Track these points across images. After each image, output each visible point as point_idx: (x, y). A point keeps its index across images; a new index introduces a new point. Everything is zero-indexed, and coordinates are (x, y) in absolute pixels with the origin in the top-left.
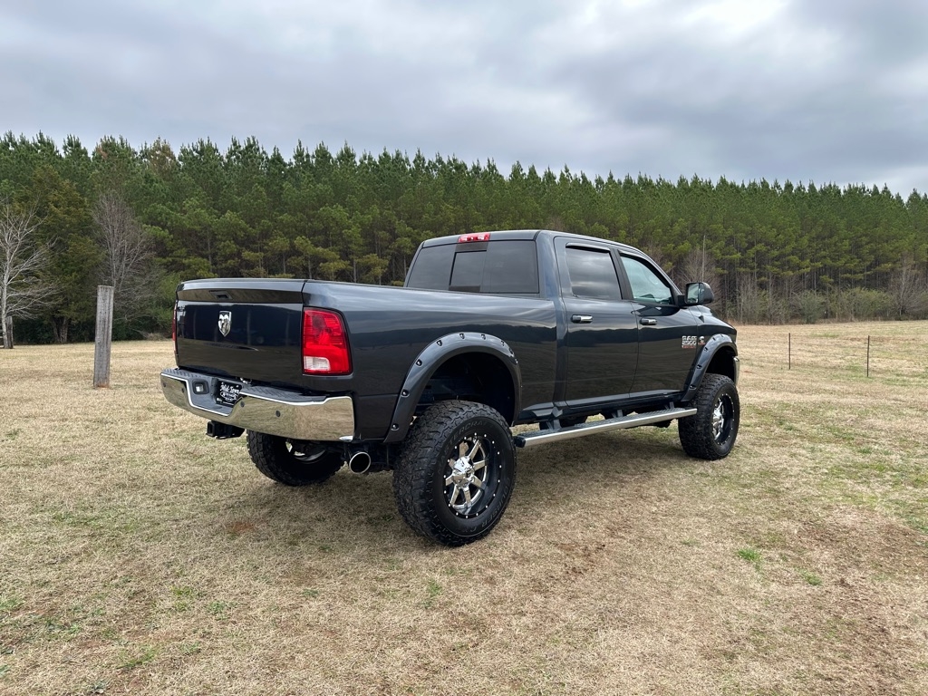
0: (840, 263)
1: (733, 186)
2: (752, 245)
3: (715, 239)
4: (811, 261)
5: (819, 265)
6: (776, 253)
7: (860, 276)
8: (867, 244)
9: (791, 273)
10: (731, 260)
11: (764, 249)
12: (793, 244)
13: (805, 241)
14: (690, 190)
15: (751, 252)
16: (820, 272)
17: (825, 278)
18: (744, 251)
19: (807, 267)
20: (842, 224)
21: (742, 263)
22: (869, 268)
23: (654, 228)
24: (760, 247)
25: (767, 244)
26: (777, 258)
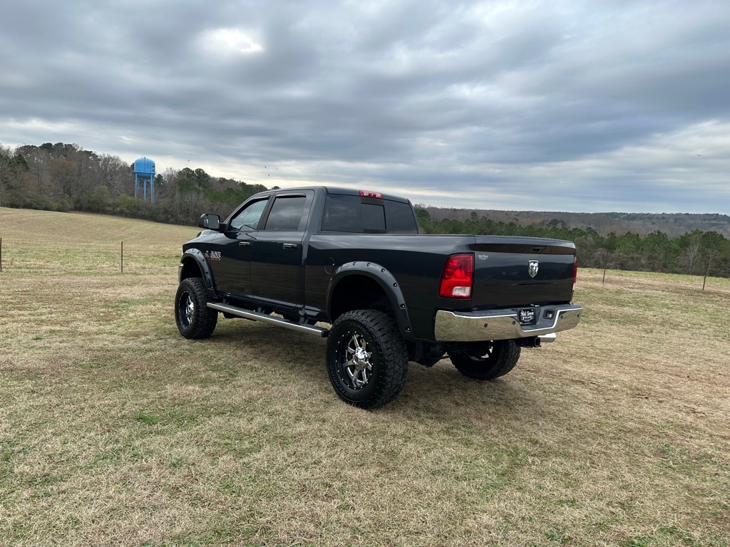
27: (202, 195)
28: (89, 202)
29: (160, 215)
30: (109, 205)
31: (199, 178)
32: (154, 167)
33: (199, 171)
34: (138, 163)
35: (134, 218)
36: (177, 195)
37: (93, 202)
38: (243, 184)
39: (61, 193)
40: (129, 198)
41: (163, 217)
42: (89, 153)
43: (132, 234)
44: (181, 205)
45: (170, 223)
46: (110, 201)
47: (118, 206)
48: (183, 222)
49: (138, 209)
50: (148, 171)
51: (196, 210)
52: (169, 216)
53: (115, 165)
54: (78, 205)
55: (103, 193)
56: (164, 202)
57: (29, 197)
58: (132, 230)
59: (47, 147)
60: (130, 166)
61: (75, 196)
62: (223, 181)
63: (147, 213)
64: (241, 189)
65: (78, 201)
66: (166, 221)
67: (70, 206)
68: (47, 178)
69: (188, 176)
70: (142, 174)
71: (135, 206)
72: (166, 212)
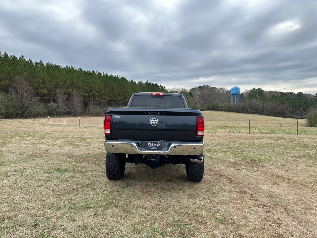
0: (116, 98)
1: (85, 71)
2: (91, 91)
3: (80, 88)
4: (108, 97)
5: (110, 98)
6: (98, 94)
7: (121, 102)
8: (122, 93)
9: (103, 101)
10: (85, 95)
11: (95, 92)
12: (103, 92)
13: (106, 91)
14: (71, 71)
15: (91, 93)
16: (111, 101)
17: (112, 102)
18: (89, 93)
19: (107, 99)
20: (116, 87)
21: (89, 97)
22: (123, 100)
23: (59, 82)
24: (93, 92)
25: (95, 91)
26: (99, 96)
27: (258, 100)
28: (212, 106)
29: (240, 110)
30: (220, 107)
31: (259, 92)
32: (239, 90)
33: (259, 89)
34: (232, 89)
35: (229, 111)
36: (248, 101)
37: (214, 106)
38: (281, 93)
39: (203, 104)
40: (227, 104)
41: (241, 110)
42: (214, 88)
43: (224, 118)
44: (249, 105)
45: (244, 113)
46: (220, 105)
47: (223, 107)
48: (250, 112)
49: (231, 108)
50: (237, 92)
51: (256, 107)
52: (244, 110)
53: (223, 91)
54: (208, 108)
55: (217, 102)
56: (242, 104)
57: (191, 106)
58: (224, 117)
59: (200, 87)
60: (230, 91)
61: (208, 104)
62: (271, 92)
63: (234, 109)
64: (280, 95)
65: (209, 106)
66: (242, 112)
67: (206, 108)
68: (198, 99)
69: (254, 92)
70: (235, 93)
71: (229, 107)
72: (242, 108)
